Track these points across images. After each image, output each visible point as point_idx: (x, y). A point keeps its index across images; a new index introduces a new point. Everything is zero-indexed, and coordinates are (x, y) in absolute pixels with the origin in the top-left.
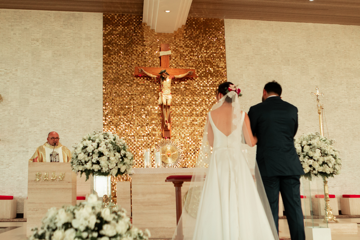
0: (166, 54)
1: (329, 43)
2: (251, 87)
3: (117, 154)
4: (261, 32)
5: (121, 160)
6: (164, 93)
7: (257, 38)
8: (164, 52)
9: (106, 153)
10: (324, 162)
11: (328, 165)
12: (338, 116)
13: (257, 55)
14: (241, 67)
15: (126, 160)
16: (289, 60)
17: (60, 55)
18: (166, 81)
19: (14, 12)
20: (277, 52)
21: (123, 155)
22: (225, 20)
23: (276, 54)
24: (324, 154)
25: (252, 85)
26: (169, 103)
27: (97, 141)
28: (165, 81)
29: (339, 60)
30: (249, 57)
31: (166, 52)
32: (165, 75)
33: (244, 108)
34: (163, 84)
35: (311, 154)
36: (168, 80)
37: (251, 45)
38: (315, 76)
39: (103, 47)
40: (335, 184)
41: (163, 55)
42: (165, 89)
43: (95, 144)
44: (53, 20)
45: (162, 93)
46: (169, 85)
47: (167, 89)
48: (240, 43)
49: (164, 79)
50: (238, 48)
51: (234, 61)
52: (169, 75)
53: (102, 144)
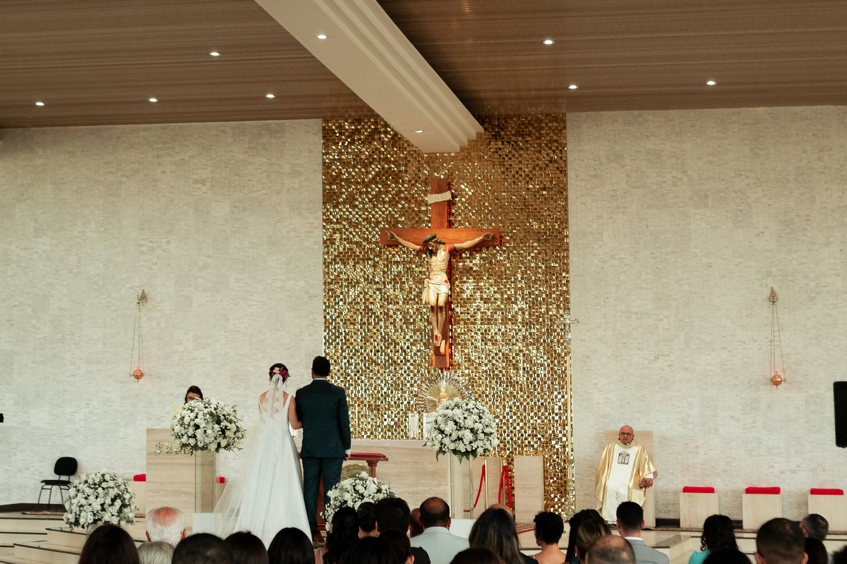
0: (441, 200)
1: (805, 151)
2: (620, 259)
3: (216, 426)
4: (647, 136)
5: (221, 433)
6: (432, 282)
7: (637, 151)
8: (437, 195)
9: (202, 425)
10: (458, 437)
11: (463, 442)
12: (815, 316)
13: (635, 188)
14: (601, 217)
15: (227, 433)
16: (706, 196)
17: (245, 209)
18: (436, 256)
19: (162, 128)
20: (681, 179)
21: (224, 428)
22: (569, 116)
23: (679, 183)
24: (459, 427)
25: (622, 256)
26: (442, 302)
27: (196, 410)
28: (434, 257)
29: (827, 190)
30: (618, 193)
31: (440, 195)
32: (433, 246)
33: (602, 304)
34: (432, 264)
35: (442, 427)
36: (442, 256)
37: (623, 166)
38: (766, 228)
39: (324, 190)
40: (798, 466)
41: (435, 201)
42: (435, 273)
43: (193, 415)
44: (230, 140)
45: (429, 281)
46: (444, 265)
47: (439, 273)
48: (600, 164)
49: (433, 253)
50: (594, 176)
51: (585, 204)
52: (444, 244)
53: (200, 415)
